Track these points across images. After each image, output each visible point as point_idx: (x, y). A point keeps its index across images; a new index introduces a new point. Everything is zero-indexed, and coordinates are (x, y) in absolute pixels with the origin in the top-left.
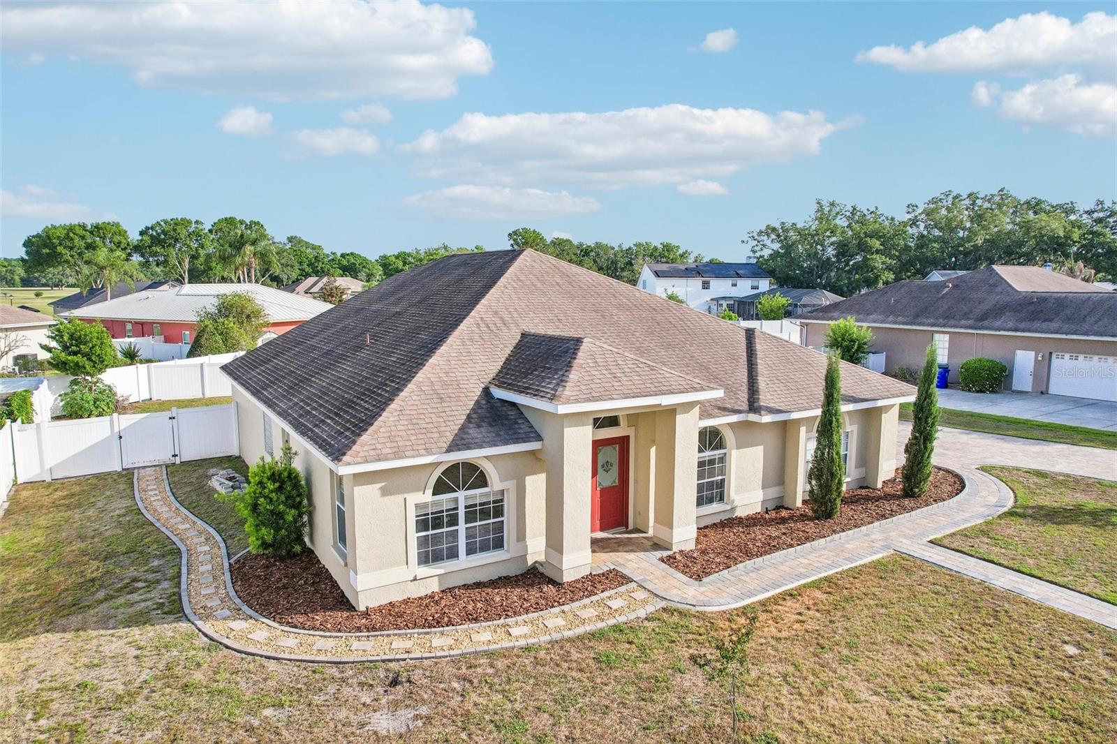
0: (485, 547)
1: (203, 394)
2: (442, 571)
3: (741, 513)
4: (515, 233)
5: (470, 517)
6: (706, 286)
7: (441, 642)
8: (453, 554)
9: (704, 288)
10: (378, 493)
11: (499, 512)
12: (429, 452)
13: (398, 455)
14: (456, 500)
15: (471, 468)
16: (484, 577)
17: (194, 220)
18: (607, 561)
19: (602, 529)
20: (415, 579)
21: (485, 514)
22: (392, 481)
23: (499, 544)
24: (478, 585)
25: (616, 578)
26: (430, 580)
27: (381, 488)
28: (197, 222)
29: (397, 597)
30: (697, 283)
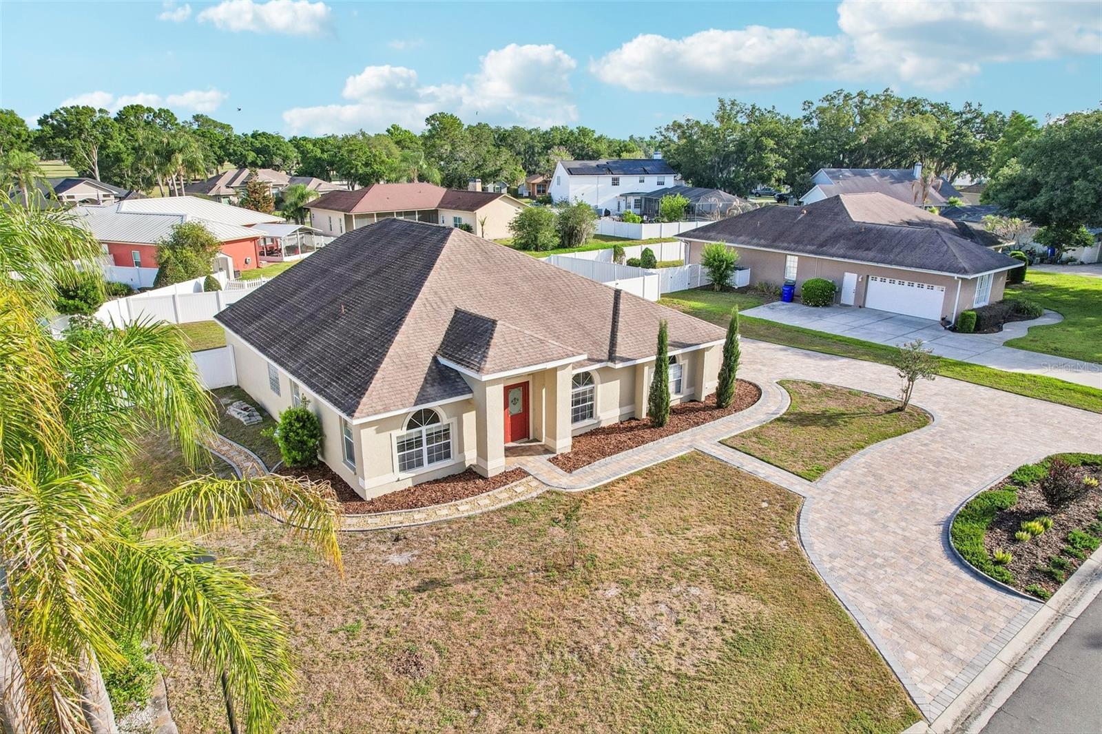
0: (439, 458)
1: (177, 321)
2: (414, 475)
3: (604, 424)
4: (433, 117)
5: (429, 441)
6: (615, 182)
7: (419, 516)
8: (420, 464)
9: (614, 184)
10: (375, 432)
11: (447, 436)
12: (404, 406)
13: (386, 410)
14: (421, 431)
15: (429, 412)
16: (439, 476)
17: (97, 109)
18: (516, 462)
19: (512, 441)
20: (398, 480)
21: (438, 438)
22: (382, 426)
23: (448, 456)
24: (436, 481)
25: (521, 473)
26: (407, 480)
27: (376, 429)
28: (101, 111)
29: (388, 491)
30: (607, 180)
